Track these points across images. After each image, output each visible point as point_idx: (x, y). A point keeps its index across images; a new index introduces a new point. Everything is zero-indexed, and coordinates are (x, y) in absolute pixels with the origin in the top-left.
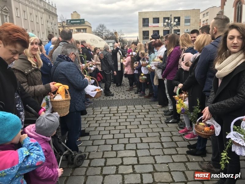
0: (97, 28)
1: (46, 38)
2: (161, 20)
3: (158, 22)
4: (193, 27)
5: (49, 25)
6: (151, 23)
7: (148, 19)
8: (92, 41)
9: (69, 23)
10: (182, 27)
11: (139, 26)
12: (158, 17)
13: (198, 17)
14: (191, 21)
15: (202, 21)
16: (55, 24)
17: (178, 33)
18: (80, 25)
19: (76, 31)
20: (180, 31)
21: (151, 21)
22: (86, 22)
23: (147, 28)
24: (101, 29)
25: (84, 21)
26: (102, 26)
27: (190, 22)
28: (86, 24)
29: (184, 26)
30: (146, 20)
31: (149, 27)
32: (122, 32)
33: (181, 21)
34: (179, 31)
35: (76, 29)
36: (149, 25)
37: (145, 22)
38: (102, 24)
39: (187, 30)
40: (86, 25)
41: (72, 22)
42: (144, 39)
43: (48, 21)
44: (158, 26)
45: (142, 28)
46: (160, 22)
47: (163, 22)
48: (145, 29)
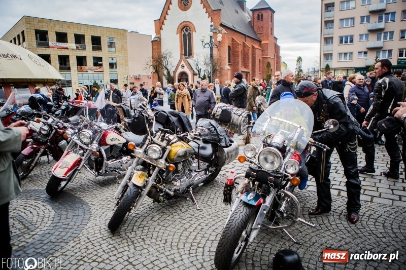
2: (71, 38)
3: (66, 41)
4: (120, 55)
6: (53, 41)
7: (46, 33)
10: (104, 54)
12: (64, 32)
13: (125, 40)
14: (116, 45)
17: (99, 63)
20: (103, 59)
21: (52, 38)
23: (47, 49)
27: (115, 47)
29: (107, 52)
31: (51, 49)
33: (102, 44)
34: (100, 59)
36: (51, 45)
39: (112, 59)
44: (67, 48)
45: (36, 48)
46: (68, 41)
47: (74, 42)
48: (43, 51)
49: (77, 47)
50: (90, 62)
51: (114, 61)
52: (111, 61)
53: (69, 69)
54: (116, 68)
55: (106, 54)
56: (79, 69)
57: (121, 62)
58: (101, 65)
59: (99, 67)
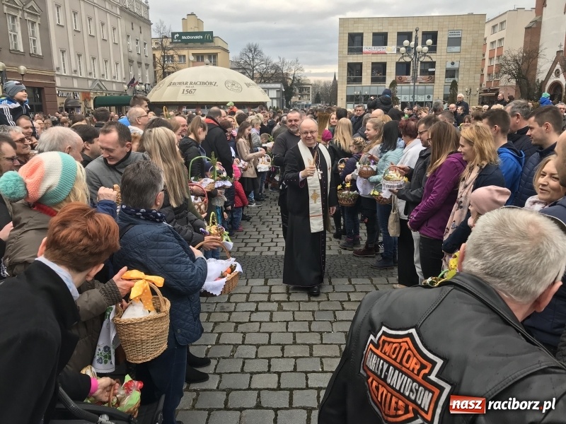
0: (242, 54)
1: (124, 76)
2: (392, 38)
3: (385, 44)
5: (132, 44)
6: (368, 45)
7: (361, 35)
8: (230, 85)
9: (176, 41)
10: (440, 57)
11: (340, 52)
12: (384, 31)
13: (480, 32)
14: (462, 41)
15: (488, 42)
16: (145, 44)
17: (430, 70)
18: (202, 45)
19: (192, 58)
20: (437, 64)
21: (368, 39)
22: (215, 40)
23: (359, 55)
24: (251, 56)
26: (253, 50)
27: (460, 45)
28: (218, 43)
29: (445, 54)
30: (357, 39)
31: (364, 55)
32: (299, 64)
33: (438, 42)
34: (433, 64)
35: (193, 54)
36: (364, 50)
37: (355, 41)
38: (254, 44)
39: (453, 63)
40: (216, 45)
41: (184, 38)
42: (349, 81)
43: (128, 36)
44: (385, 53)
45: (347, 55)
46: (388, 43)
47: (396, 43)
48: (355, 59)
49: (398, 50)
51: (456, 66)
52: (449, 66)
53: (383, 80)
54: (458, 76)
55: (442, 56)
56: (397, 79)
57: (468, 67)
58: (433, 73)
59: (428, 77)
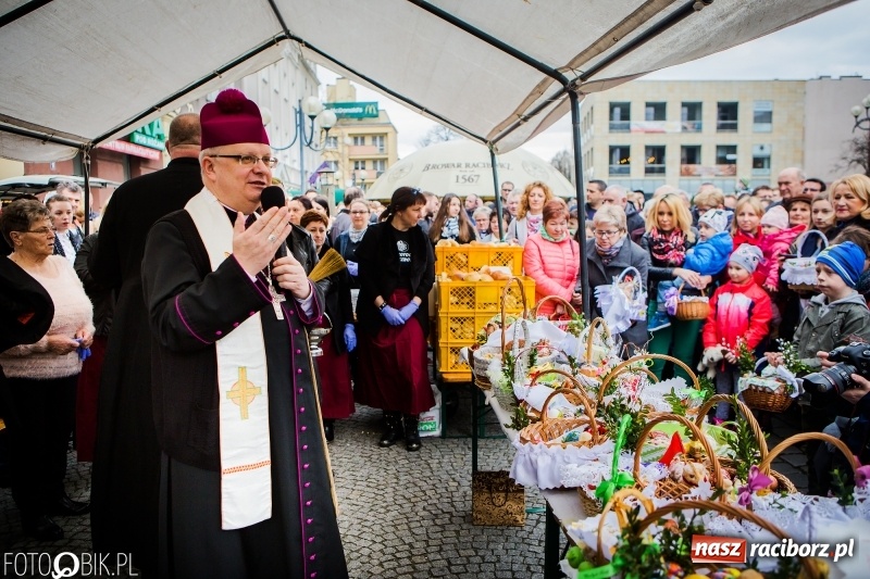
3: (663, 118)
4: (781, 138)
6: (637, 120)
7: (627, 105)
10: (743, 139)
11: (598, 130)
12: (661, 100)
14: (774, 117)
17: (730, 157)
19: (349, 141)
20: (739, 149)
21: (638, 111)
22: (381, 114)
25: (377, 111)
27: (770, 121)
28: (382, 119)
29: (751, 133)
31: (632, 134)
33: (739, 117)
34: (732, 149)
35: (350, 135)
36: (632, 127)
39: (762, 148)
40: (383, 121)
42: (612, 172)
44: (663, 132)
45: (607, 134)
46: (667, 116)
47: (680, 117)
48: (620, 139)
49: (684, 128)
50: (708, 156)
51: (765, 153)
52: (759, 153)
53: (662, 171)
54: (769, 167)
55: (747, 137)
56: (684, 170)
57: (782, 154)
58: (733, 162)
59: (727, 166)
